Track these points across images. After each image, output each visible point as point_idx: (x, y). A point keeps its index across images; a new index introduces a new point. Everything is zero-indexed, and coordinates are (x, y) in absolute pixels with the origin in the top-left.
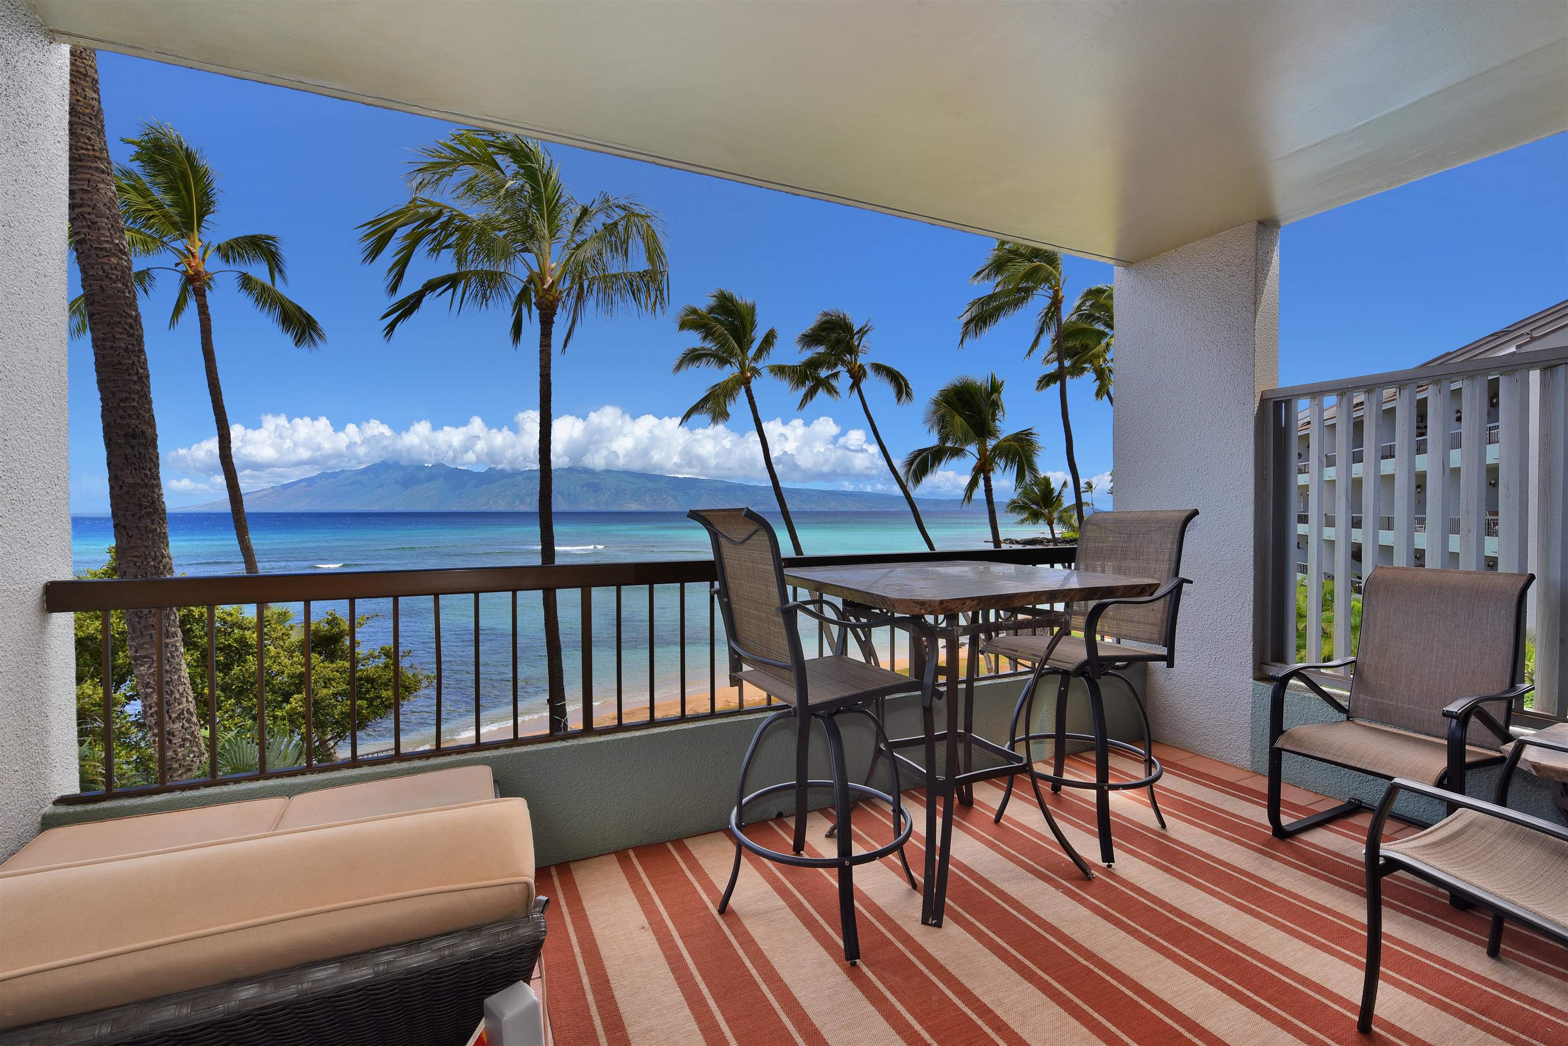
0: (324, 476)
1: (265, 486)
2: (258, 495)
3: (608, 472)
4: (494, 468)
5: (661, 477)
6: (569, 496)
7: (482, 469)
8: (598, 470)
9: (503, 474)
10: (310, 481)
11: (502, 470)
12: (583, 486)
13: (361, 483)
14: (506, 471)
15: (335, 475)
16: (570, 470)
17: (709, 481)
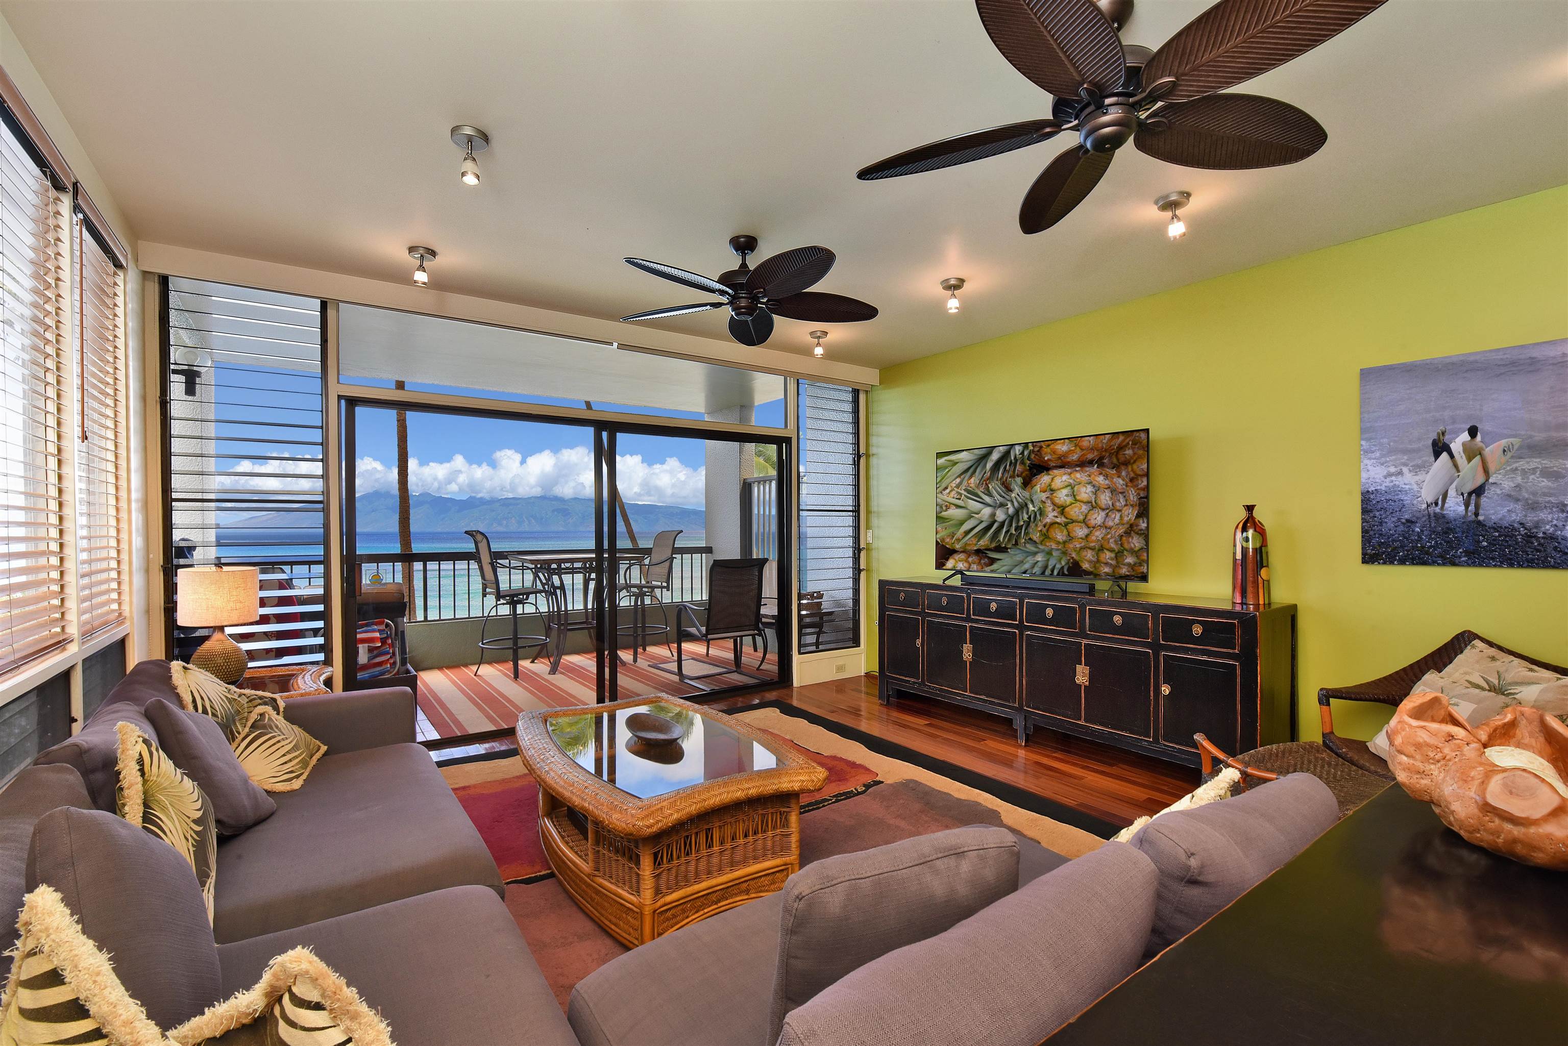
3: (576, 499)
4: (474, 497)
6: (542, 519)
7: (464, 497)
8: (567, 498)
9: (482, 501)
11: (481, 498)
12: (553, 511)
14: (485, 499)
16: (543, 498)
17: (666, 507)
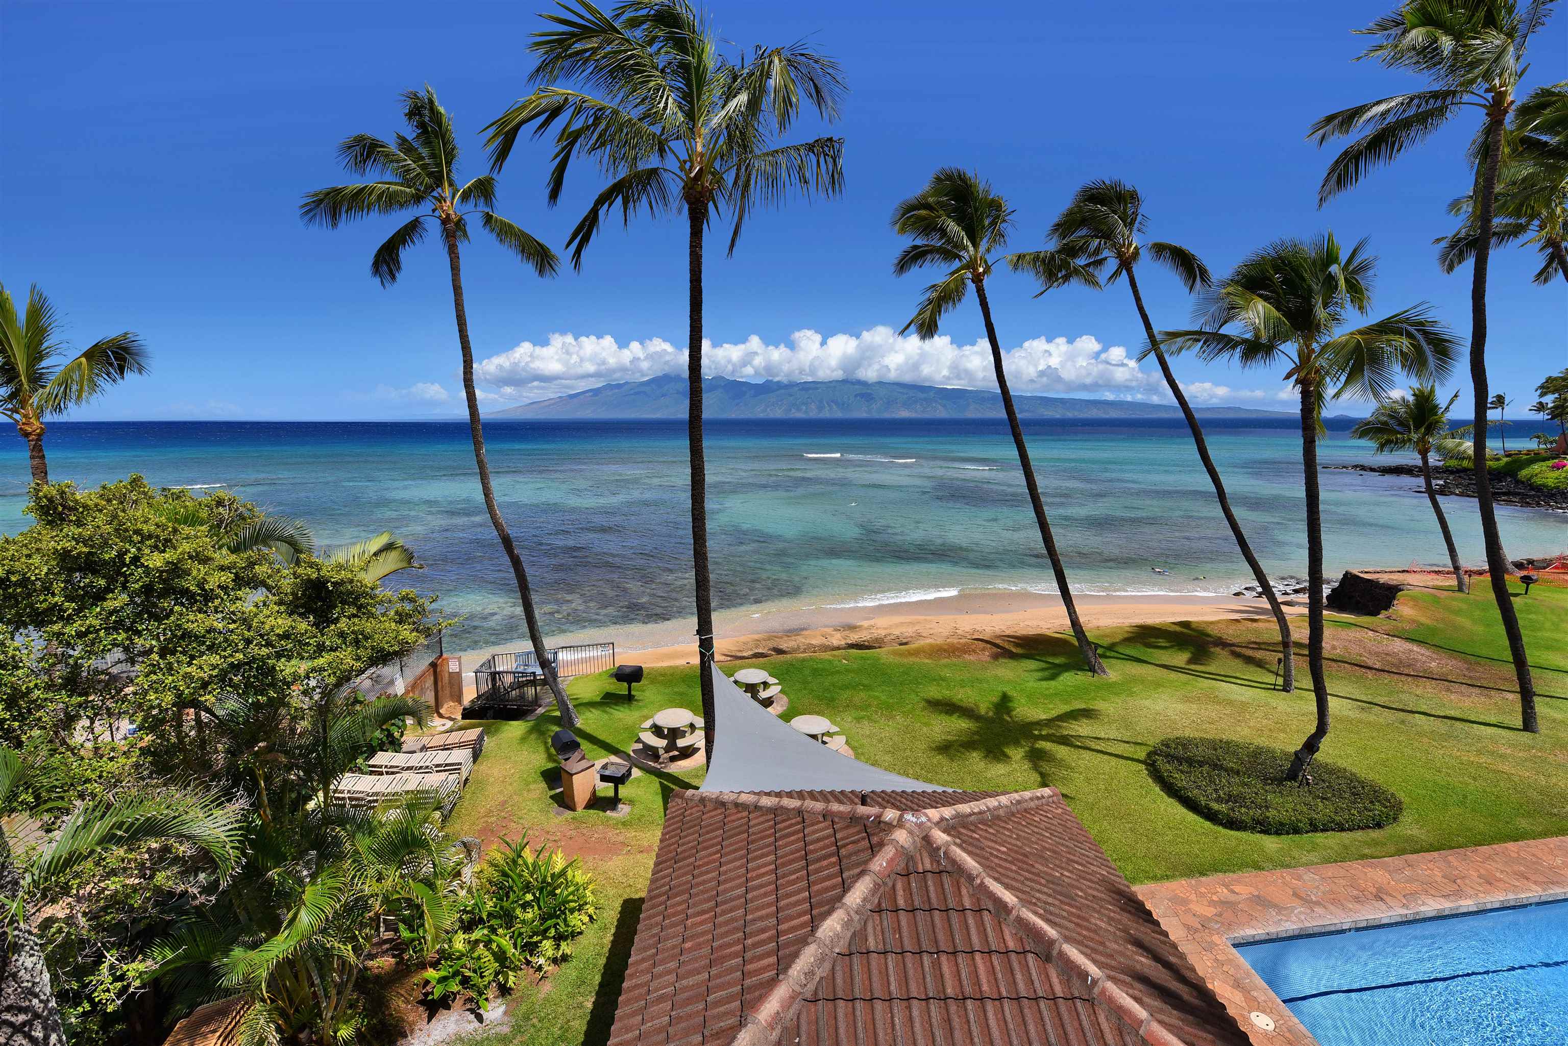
0: (609, 387)
1: (552, 396)
2: (546, 403)
3: (880, 383)
4: (771, 381)
5: (931, 388)
6: (843, 404)
7: (760, 381)
8: (870, 382)
9: (779, 386)
10: (596, 392)
11: (778, 382)
12: (856, 396)
13: (644, 393)
14: (783, 383)
15: (619, 386)
16: (844, 382)
17: (976, 392)
